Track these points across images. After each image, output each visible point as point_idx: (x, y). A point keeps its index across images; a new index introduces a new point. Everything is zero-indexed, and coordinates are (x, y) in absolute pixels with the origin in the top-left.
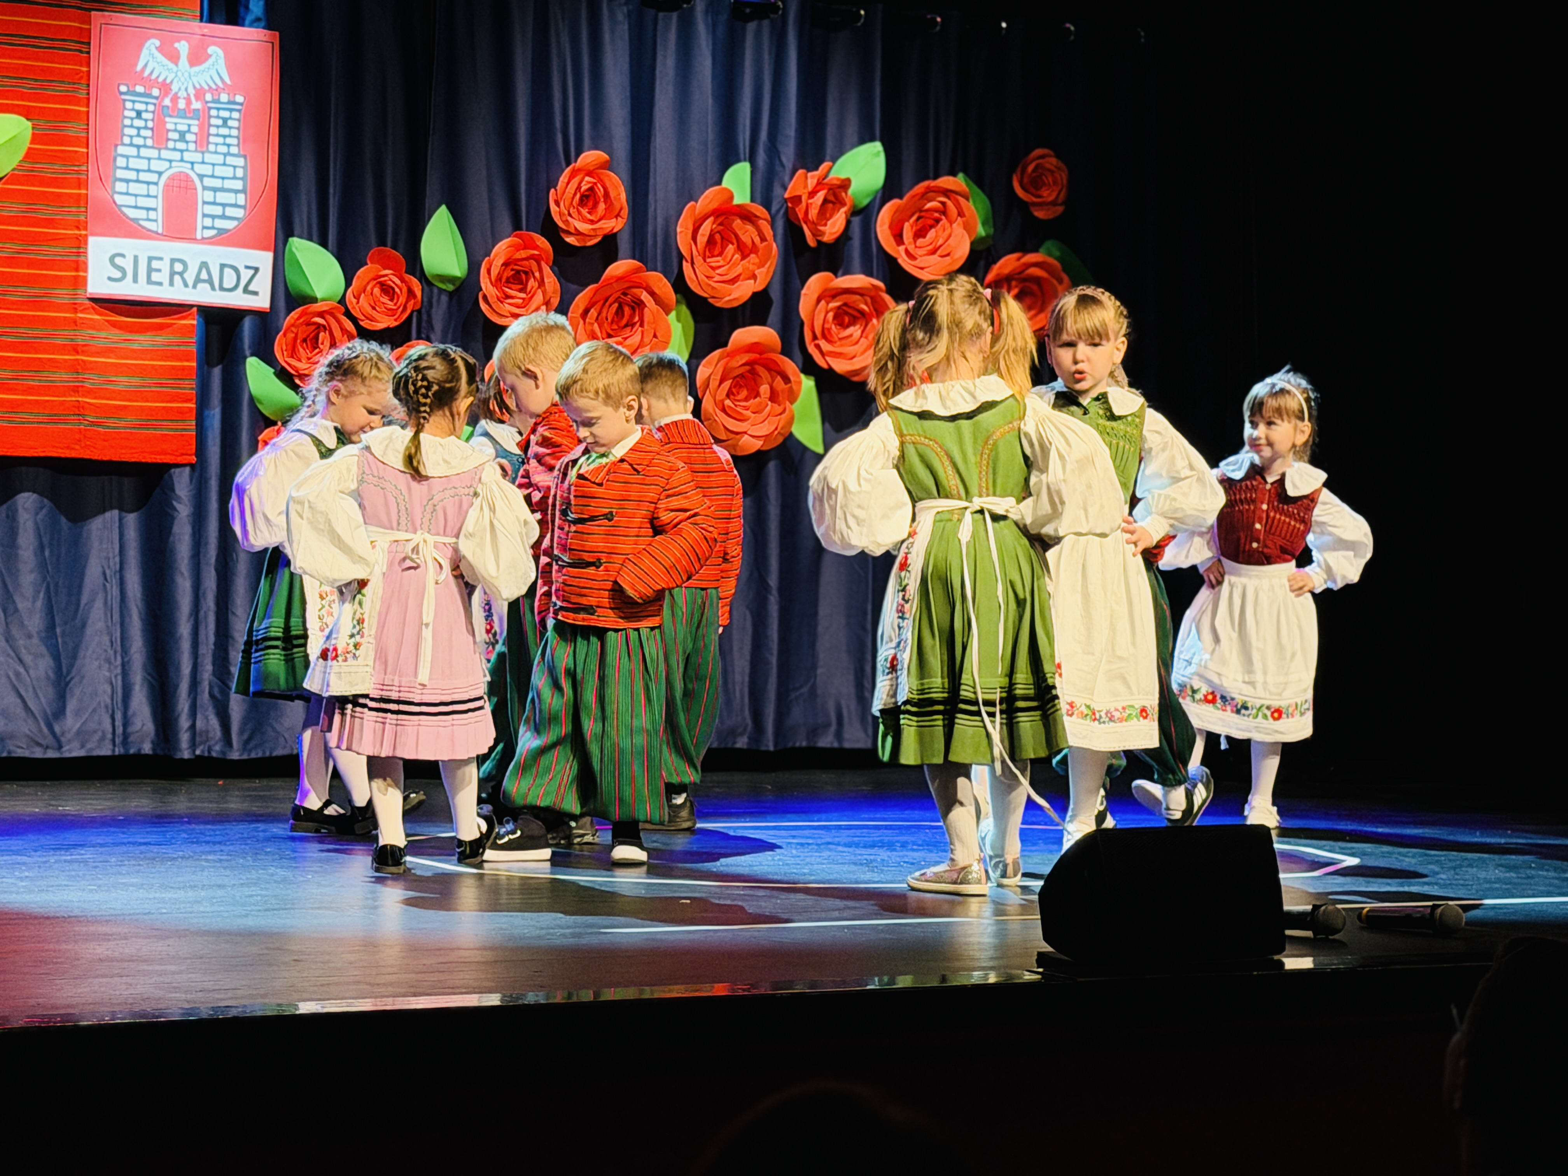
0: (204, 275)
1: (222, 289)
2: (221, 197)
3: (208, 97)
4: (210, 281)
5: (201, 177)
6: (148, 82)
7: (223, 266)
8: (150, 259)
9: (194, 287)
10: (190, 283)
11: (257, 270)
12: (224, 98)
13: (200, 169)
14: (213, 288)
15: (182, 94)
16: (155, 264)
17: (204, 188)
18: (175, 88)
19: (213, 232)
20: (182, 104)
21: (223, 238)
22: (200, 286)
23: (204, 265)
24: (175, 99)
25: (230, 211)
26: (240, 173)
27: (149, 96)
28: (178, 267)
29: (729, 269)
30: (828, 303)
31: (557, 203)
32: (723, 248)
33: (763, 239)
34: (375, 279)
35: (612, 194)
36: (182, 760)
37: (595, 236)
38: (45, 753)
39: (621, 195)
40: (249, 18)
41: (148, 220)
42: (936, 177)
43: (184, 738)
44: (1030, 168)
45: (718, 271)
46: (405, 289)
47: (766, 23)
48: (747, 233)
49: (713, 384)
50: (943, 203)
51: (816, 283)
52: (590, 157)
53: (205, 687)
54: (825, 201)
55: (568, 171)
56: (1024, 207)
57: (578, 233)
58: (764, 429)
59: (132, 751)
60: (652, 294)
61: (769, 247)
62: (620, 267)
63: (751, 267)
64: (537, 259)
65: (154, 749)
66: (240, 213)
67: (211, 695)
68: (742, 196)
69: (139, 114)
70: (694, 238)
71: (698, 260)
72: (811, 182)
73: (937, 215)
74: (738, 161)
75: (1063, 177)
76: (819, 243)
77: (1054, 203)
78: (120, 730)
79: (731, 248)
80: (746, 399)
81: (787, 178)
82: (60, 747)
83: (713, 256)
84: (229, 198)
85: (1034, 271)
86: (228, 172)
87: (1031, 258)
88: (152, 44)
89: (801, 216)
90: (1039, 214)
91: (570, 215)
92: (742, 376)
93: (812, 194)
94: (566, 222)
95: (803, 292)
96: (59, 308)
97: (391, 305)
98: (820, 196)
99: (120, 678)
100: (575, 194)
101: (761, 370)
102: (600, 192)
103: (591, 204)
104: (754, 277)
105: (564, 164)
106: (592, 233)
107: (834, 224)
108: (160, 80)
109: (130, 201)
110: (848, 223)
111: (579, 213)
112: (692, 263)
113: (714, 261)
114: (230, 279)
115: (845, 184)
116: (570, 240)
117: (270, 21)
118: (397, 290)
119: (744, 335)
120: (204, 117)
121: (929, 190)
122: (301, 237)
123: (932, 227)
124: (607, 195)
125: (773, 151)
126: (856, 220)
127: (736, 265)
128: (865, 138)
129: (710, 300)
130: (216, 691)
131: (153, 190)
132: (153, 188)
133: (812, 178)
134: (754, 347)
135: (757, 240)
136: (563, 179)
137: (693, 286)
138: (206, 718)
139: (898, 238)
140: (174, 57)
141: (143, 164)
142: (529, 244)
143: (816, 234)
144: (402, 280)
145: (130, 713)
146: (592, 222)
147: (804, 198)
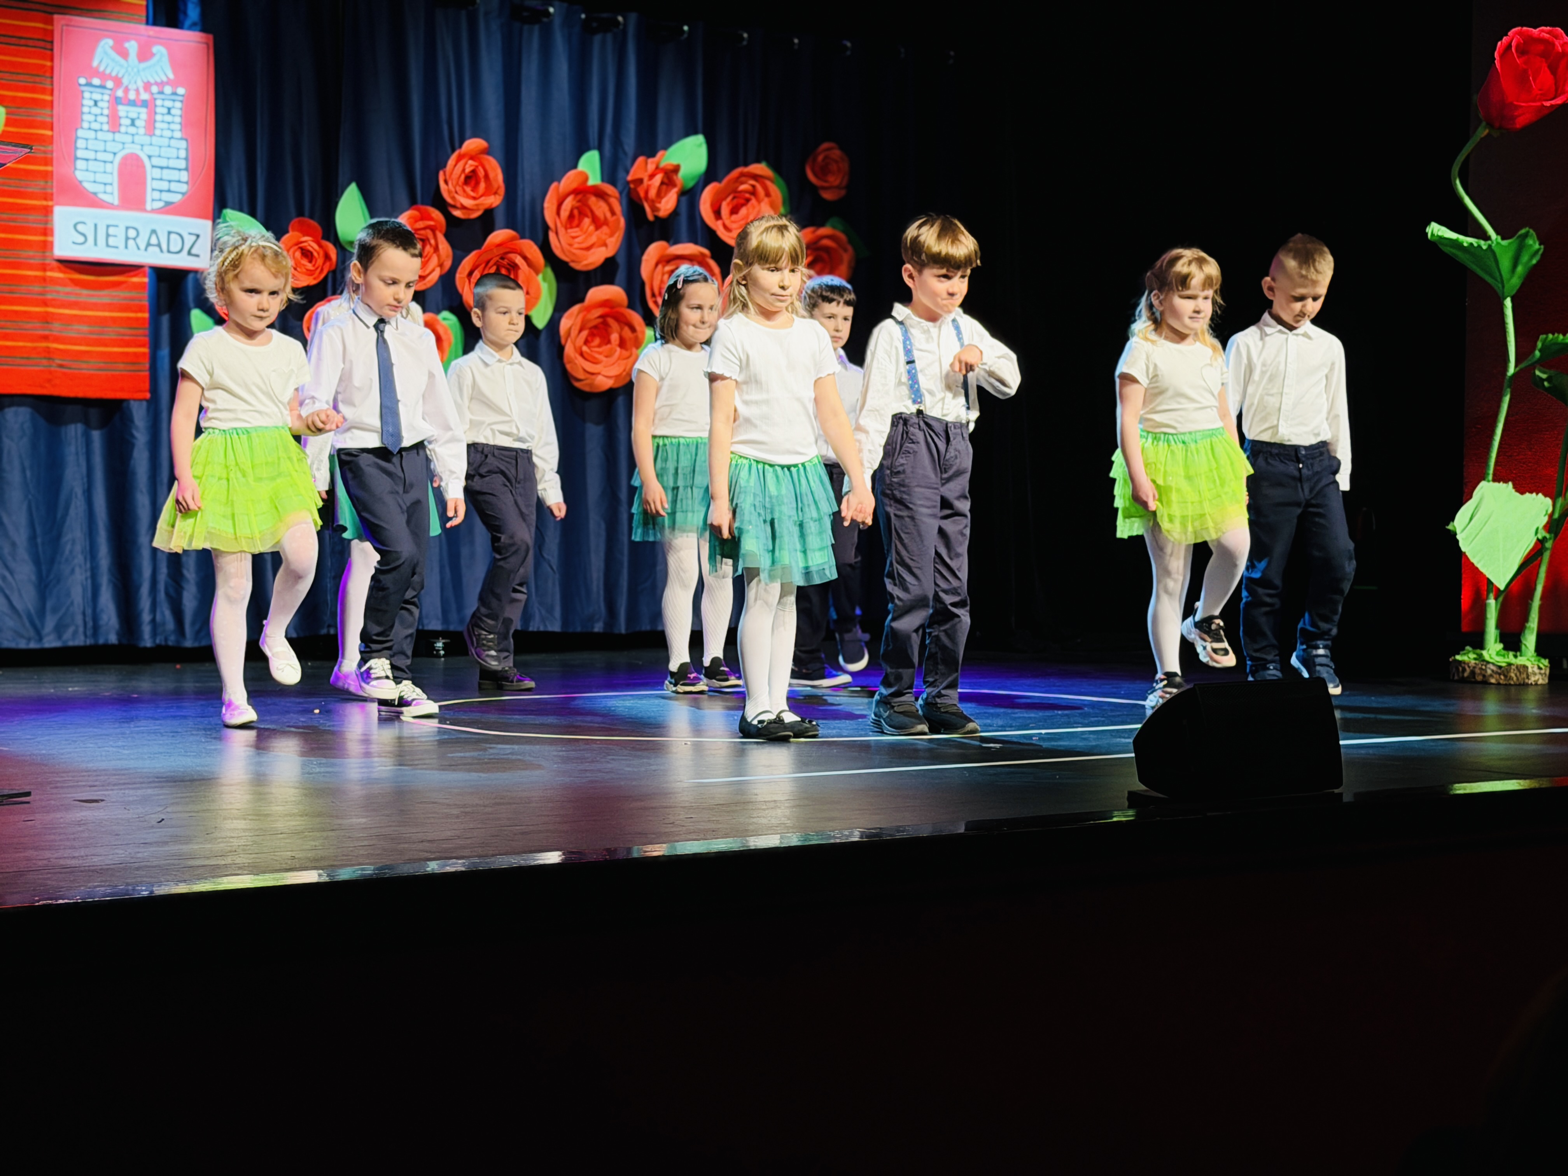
0: (154, 240)
1: (169, 251)
2: (167, 173)
3: (155, 89)
4: (159, 245)
5: (150, 157)
6: (104, 76)
7: (169, 233)
8: (108, 226)
9: (146, 250)
10: (142, 246)
11: (198, 236)
12: (168, 90)
13: (148, 150)
14: (162, 251)
15: (132, 87)
16: (112, 231)
17: (153, 166)
18: (125, 81)
19: (161, 204)
20: (132, 96)
21: (170, 209)
22: (150, 249)
23: (154, 232)
24: (127, 90)
25: (174, 186)
26: (183, 154)
27: (103, 87)
28: (132, 233)
29: (586, 239)
30: (664, 266)
31: (446, 182)
32: (580, 221)
33: (613, 213)
34: (296, 244)
35: (491, 175)
36: (145, 649)
37: (478, 210)
38: (28, 644)
39: (498, 176)
40: (188, 23)
41: (105, 192)
42: (746, 165)
43: (146, 630)
44: (820, 158)
45: (577, 240)
46: (322, 253)
47: (609, 37)
48: (600, 208)
49: (574, 333)
50: (753, 186)
51: (654, 250)
52: (473, 144)
53: (161, 587)
54: (662, 183)
55: (454, 157)
56: (814, 189)
57: (463, 208)
58: (615, 371)
59: (101, 641)
60: (525, 258)
61: (618, 221)
62: (499, 235)
63: (604, 237)
64: (433, 229)
65: (119, 640)
66: (184, 188)
67: (167, 594)
68: (595, 179)
69: (96, 103)
70: (558, 213)
71: (561, 231)
72: (651, 167)
73: (747, 195)
74: (588, 149)
75: (845, 166)
76: (656, 217)
77: (838, 187)
78: (90, 624)
79: (587, 221)
80: (599, 346)
81: (629, 162)
82: (40, 639)
83: (571, 227)
84: (174, 175)
85: (826, 242)
86: (173, 153)
87: (823, 231)
88: (106, 44)
89: (642, 194)
90: (827, 196)
91: (456, 192)
92: (595, 327)
93: (652, 176)
94: (453, 198)
95: (645, 257)
96: (30, 267)
97: (310, 266)
98: (658, 178)
99: (89, 581)
100: (460, 176)
101: (611, 321)
102: (481, 173)
103: (473, 183)
104: (605, 245)
105: (449, 150)
106: (475, 208)
107: (667, 202)
108: (114, 74)
109: (91, 177)
110: (678, 201)
111: (464, 191)
112: (557, 233)
113: (574, 232)
114: (176, 245)
115: (676, 169)
116: (457, 213)
117: (205, 26)
118: (315, 254)
119: (598, 293)
120: (149, 105)
121: (742, 175)
122: (233, 208)
123: (743, 205)
124: (487, 176)
125: (617, 142)
126: (684, 199)
127: (591, 235)
128: (690, 131)
129: (572, 265)
130: (172, 591)
131: (109, 167)
132: (109, 166)
133: (651, 164)
134: (606, 303)
135: (608, 215)
136: (451, 162)
137: (558, 252)
138: (163, 613)
139: (717, 214)
140: (124, 54)
141: (101, 146)
142: (425, 217)
143: (654, 209)
144: (320, 246)
145: (98, 610)
146: (474, 198)
147: (646, 181)
